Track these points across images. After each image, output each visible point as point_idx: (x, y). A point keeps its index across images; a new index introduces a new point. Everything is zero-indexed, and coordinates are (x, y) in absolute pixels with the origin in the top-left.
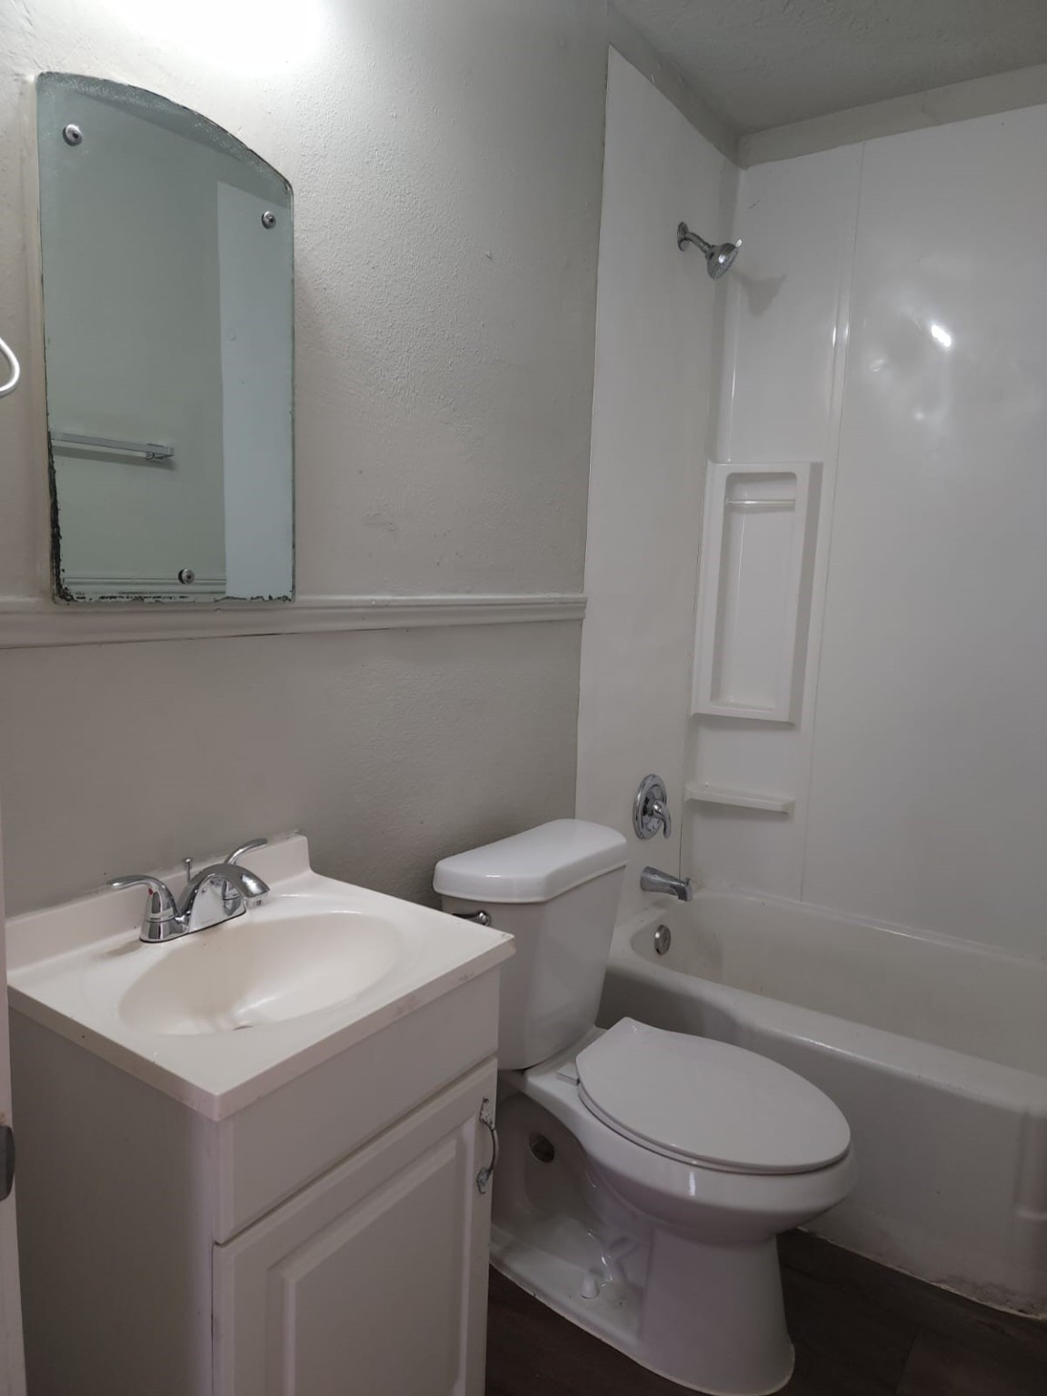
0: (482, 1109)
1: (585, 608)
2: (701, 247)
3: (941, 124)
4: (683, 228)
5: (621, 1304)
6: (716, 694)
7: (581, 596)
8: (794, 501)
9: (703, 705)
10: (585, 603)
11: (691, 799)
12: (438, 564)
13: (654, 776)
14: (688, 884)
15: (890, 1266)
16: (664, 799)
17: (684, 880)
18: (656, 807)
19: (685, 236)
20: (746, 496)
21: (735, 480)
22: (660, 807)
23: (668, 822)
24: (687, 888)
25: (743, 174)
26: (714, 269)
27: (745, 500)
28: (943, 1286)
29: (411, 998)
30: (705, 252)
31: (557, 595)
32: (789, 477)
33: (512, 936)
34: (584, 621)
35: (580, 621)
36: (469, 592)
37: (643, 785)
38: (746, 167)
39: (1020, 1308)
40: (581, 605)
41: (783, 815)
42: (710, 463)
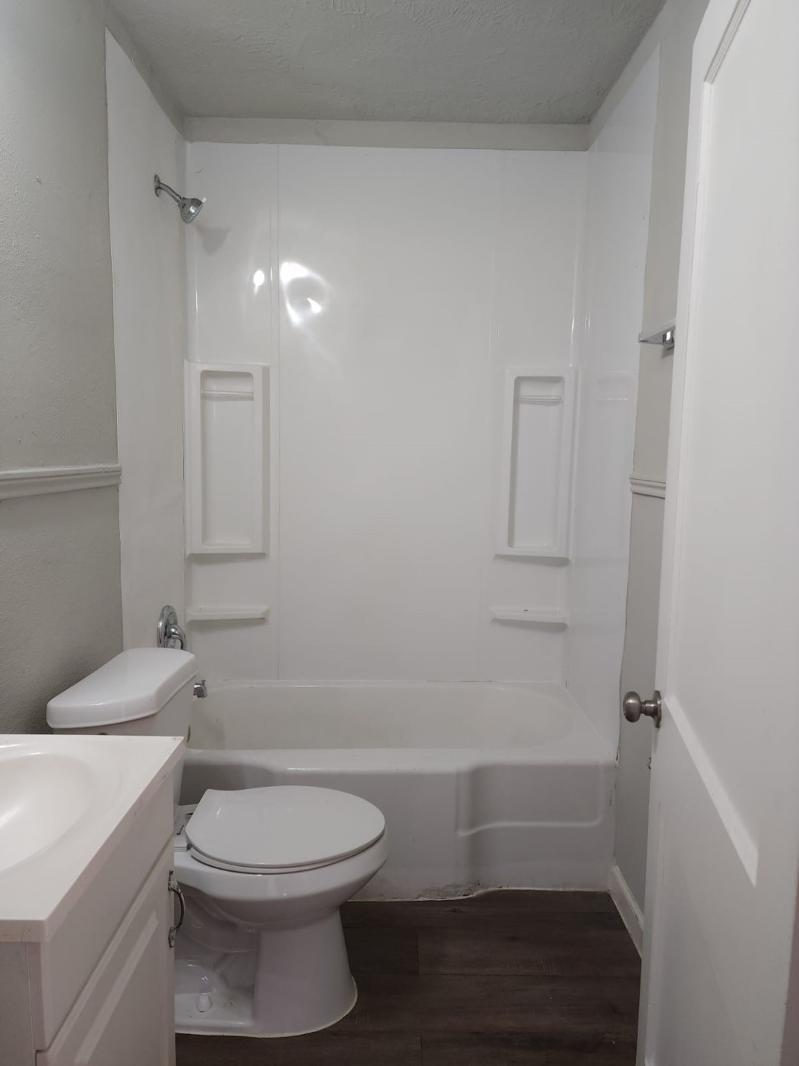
0: (170, 880)
1: (120, 475)
2: (173, 197)
3: (329, 145)
4: (156, 178)
5: (231, 1003)
6: (205, 537)
7: (117, 466)
8: (253, 393)
9: (198, 547)
10: (120, 471)
11: (192, 621)
12: (20, 441)
13: (169, 607)
14: (203, 684)
15: (388, 900)
16: (176, 623)
17: (201, 683)
18: (173, 630)
19: (159, 187)
20: (215, 388)
21: (206, 375)
22: (176, 629)
23: (183, 639)
24: (203, 688)
25: (189, 145)
26: (186, 217)
27: (213, 391)
28: (421, 899)
29: (140, 801)
30: (177, 201)
31: (102, 466)
32: (247, 375)
33: (183, 738)
34: (120, 485)
35: (116, 487)
36: (42, 466)
37: (162, 615)
38: (191, 141)
39: (464, 894)
40: (117, 473)
41: (261, 621)
42: (186, 362)
